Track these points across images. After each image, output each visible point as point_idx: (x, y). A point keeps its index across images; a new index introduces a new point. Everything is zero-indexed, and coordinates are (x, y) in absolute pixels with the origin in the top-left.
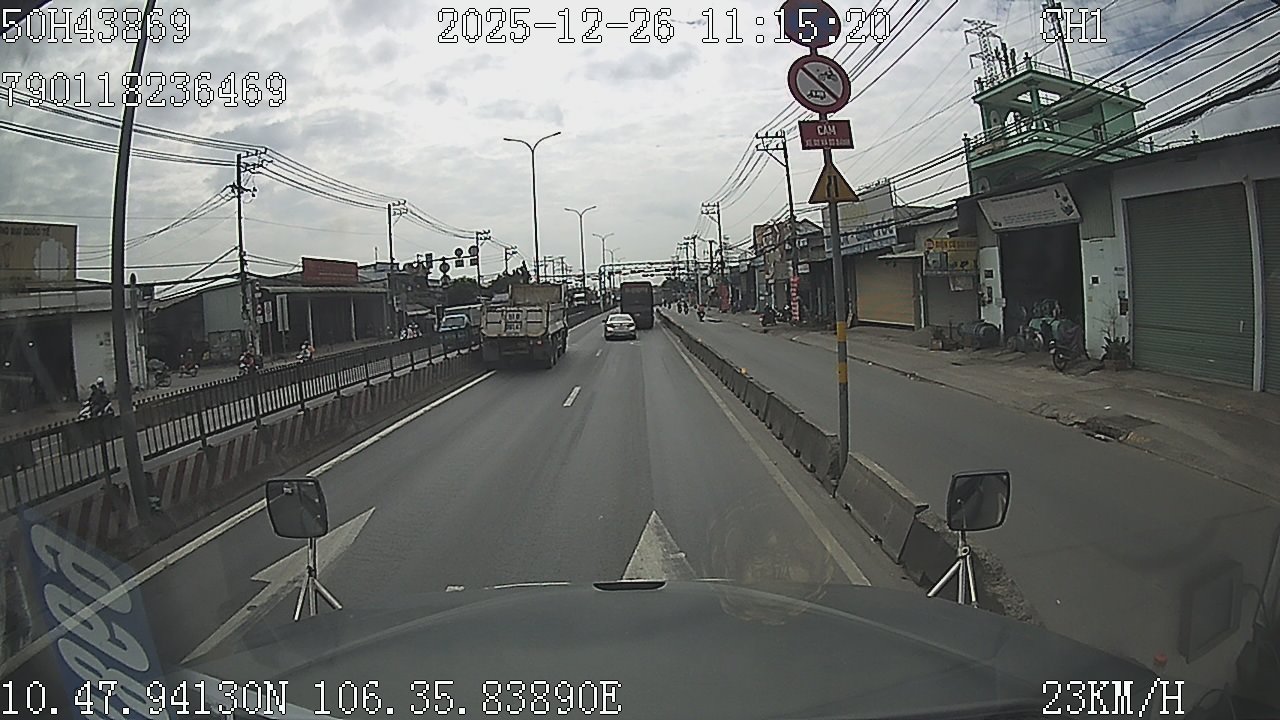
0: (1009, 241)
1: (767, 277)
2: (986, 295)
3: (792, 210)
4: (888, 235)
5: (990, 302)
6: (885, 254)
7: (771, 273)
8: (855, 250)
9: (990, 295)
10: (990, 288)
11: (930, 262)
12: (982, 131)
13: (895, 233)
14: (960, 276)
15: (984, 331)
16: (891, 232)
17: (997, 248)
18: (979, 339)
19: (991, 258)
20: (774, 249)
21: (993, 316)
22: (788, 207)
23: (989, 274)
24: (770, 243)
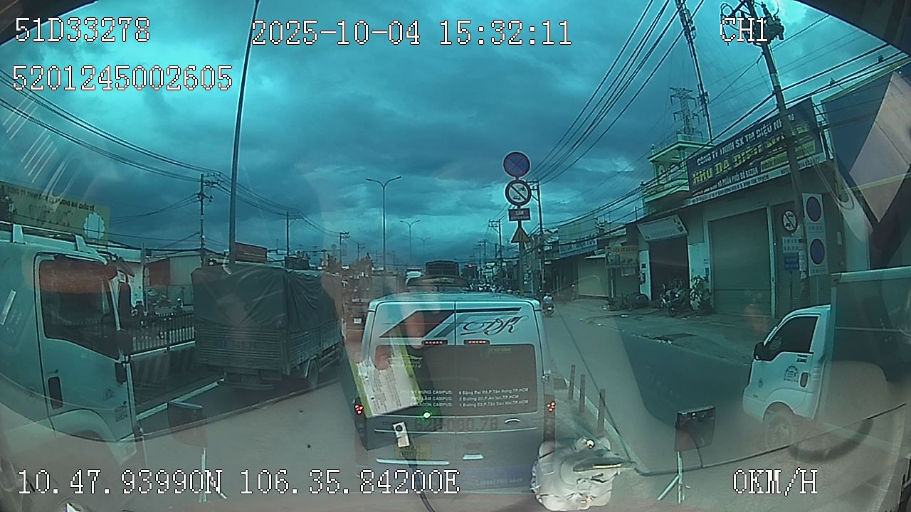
0: (654, 247)
1: (527, 269)
2: (642, 278)
3: (541, 228)
4: (593, 244)
5: (644, 282)
6: (590, 256)
7: (530, 266)
8: (576, 253)
9: (644, 278)
10: (644, 274)
11: (609, 261)
13: (596, 243)
14: (628, 268)
15: (639, 298)
16: (594, 242)
17: (647, 251)
18: (636, 303)
19: (645, 257)
20: (532, 252)
21: (646, 290)
22: (539, 226)
23: (644, 266)
24: (530, 247)
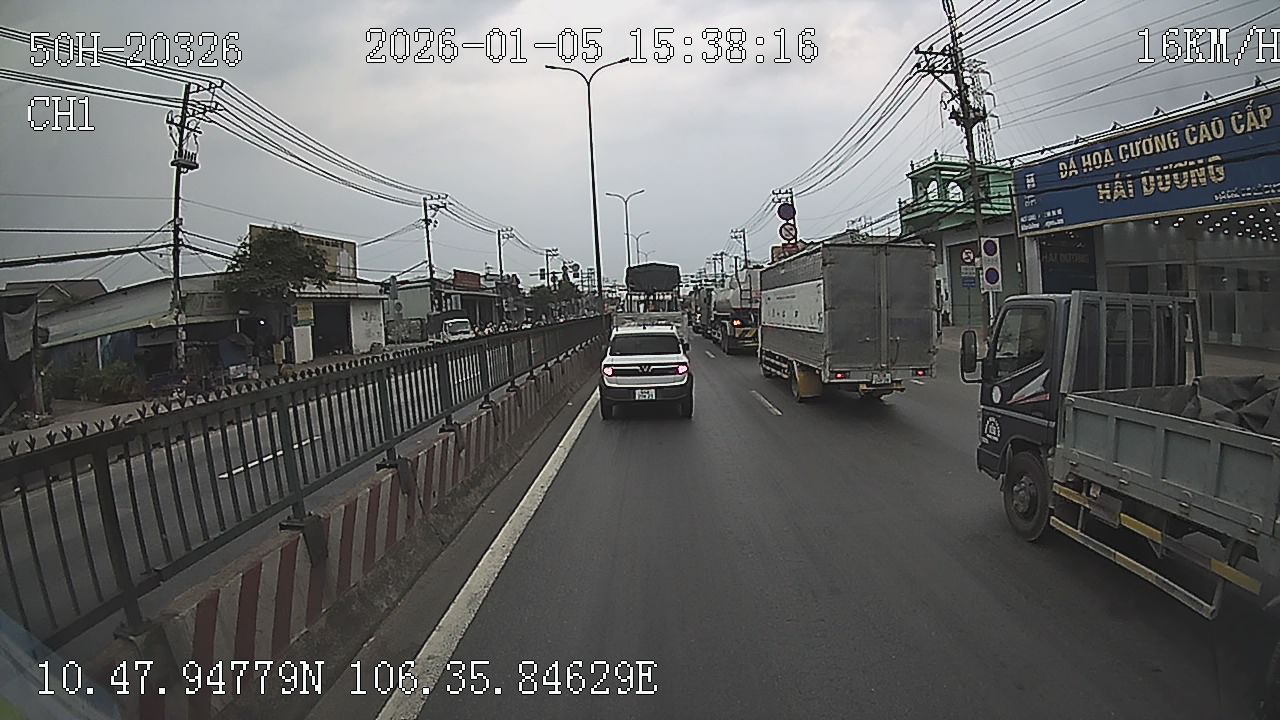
12: (911, 196)
